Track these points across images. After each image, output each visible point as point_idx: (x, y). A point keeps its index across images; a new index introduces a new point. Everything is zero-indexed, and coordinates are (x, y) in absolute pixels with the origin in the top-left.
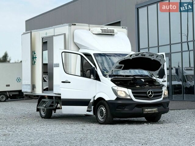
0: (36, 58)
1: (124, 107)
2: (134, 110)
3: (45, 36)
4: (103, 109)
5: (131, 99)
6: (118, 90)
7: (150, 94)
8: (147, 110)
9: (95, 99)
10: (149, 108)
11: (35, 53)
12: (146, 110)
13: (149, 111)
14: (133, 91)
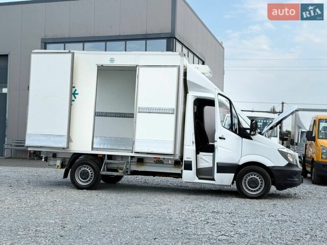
0: (77, 94)
1: (295, 175)
3: (110, 63)
4: (258, 178)
6: (288, 153)
9: (240, 163)
11: (74, 87)
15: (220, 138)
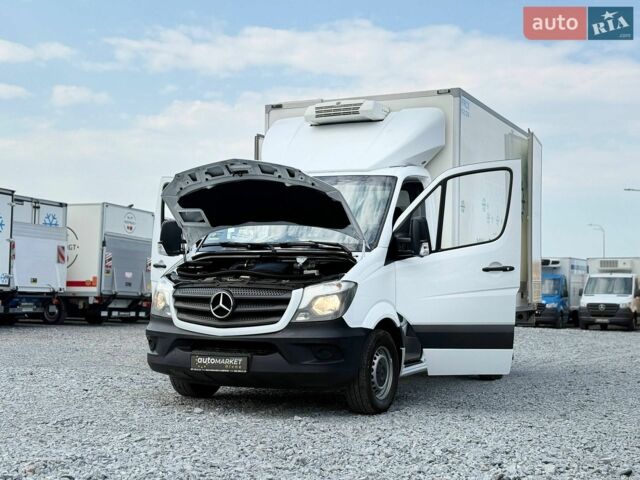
2: (170, 355)
5: (169, 321)
7: (221, 304)
8: (205, 362)
10: (211, 356)
12: (200, 360)
13: (210, 366)
14: (178, 293)
15: (156, 266)
